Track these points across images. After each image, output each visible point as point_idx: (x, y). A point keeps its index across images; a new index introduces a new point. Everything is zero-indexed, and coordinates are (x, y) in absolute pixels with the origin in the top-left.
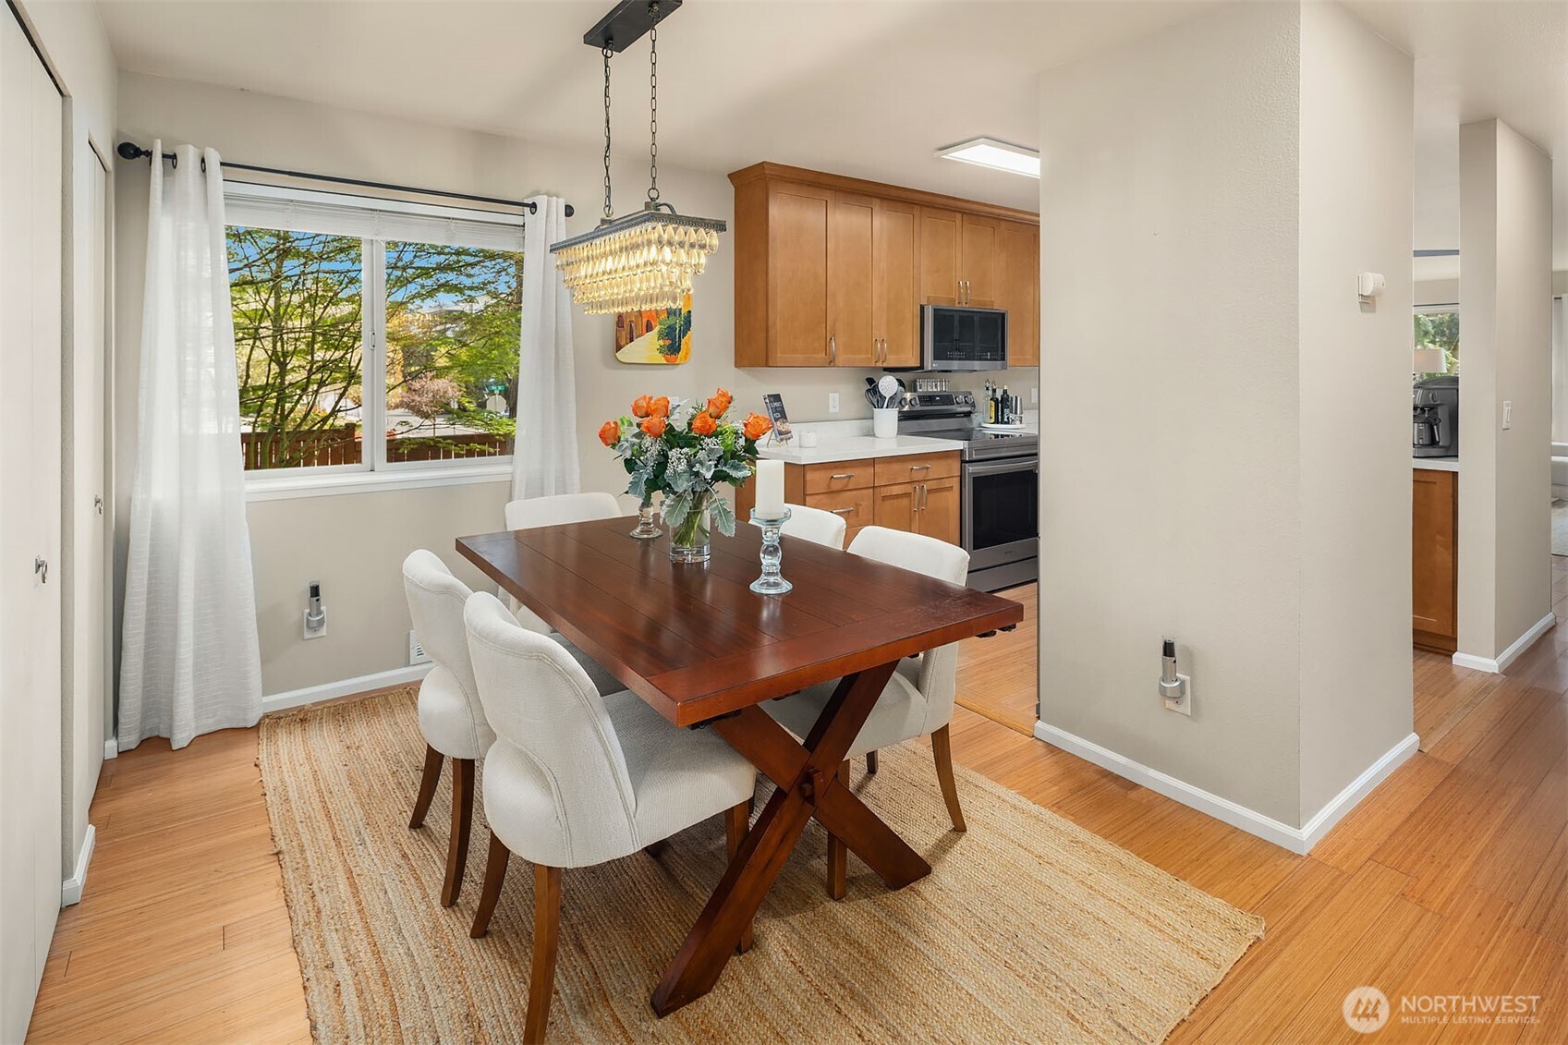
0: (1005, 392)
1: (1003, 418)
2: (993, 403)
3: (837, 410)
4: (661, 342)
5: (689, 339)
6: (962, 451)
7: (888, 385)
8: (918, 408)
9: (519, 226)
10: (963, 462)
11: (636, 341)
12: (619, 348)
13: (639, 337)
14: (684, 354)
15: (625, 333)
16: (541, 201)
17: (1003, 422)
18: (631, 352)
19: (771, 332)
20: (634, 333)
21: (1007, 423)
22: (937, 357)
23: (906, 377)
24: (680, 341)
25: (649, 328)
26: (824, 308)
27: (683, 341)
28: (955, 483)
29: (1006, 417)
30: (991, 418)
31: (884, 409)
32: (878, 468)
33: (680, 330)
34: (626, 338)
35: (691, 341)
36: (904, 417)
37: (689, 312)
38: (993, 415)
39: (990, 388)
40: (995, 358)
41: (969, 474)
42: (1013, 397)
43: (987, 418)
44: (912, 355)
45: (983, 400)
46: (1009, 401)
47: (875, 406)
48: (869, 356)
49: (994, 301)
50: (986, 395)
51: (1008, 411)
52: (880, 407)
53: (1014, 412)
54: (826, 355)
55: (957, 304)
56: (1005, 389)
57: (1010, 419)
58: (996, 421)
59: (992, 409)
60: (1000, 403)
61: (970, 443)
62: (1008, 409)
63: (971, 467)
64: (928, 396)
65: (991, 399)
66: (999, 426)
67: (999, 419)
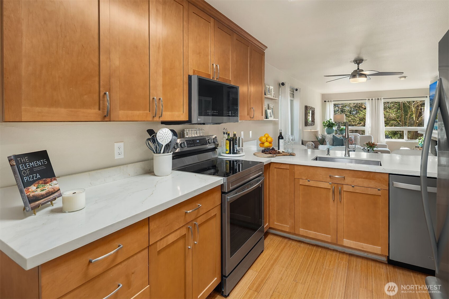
0: (235, 135)
2: (228, 142)
3: (122, 156)
6: (222, 186)
7: (164, 135)
8: (186, 149)
10: (223, 193)
17: (234, 153)
21: (236, 153)
22: (200, 114)
23: (177, 128)
26: (96, 61)
28: (217, 211)
29: (235, 150)
30: (227, 150)
31: (162, 154)
32: (153, 225)
36: (176, 156)
38: (228, 149)
39: (225, 133)
40: (230, 115)
41: (227, 201)
42: (239, 138)
43: (224, 151)
44: (183, 113)
45: (222, 140)
46: (237, 140)
47: (155, 152)
48: (148, 112)
49: (231, 80)
50: (224, 137)
51: (236, 146)
52: (158, 153)
53: (239, 146)
54: (99, 109)
55: (211, 78)
56: (235, 133)
57: (238, 151)
58: (230, 153)
59: (228, 145)
60: (232, 142)
61: (227, 179)
62: (236, 145)
63: (229, 197)
64: (192, 140)
65: (227, 140)
66: (232, 155)
67: (232, 151)
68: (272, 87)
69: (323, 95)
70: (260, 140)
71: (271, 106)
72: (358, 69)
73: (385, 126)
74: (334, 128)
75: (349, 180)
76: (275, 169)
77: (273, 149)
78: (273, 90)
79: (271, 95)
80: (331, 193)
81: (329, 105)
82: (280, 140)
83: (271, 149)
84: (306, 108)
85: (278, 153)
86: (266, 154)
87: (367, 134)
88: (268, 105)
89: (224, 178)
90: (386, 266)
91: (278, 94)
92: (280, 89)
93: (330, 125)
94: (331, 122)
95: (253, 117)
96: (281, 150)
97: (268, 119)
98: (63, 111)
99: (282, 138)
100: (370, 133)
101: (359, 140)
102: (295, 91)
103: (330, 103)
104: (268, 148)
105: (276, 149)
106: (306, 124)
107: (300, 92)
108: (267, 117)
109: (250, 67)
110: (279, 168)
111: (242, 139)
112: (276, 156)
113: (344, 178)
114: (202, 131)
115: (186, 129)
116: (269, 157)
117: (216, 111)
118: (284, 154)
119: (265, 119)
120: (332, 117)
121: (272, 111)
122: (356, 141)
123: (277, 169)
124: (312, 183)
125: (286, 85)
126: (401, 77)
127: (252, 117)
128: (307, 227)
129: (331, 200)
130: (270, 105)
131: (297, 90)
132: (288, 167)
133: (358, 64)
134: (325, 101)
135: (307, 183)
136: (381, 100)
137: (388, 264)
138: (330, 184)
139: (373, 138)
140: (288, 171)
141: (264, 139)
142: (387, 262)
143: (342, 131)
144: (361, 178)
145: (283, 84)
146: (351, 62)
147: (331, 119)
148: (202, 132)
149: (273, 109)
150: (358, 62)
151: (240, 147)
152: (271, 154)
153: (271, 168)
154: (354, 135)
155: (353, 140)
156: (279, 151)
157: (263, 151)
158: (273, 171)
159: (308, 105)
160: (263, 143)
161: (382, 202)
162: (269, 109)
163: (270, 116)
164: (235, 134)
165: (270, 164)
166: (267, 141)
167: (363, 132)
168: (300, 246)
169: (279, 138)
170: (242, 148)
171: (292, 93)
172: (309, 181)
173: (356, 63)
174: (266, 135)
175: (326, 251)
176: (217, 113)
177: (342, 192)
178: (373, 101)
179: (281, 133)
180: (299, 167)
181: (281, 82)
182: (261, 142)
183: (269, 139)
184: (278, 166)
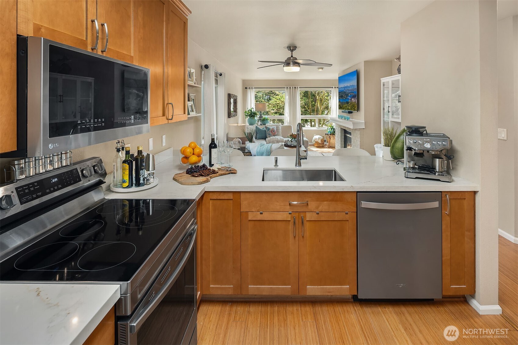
0: (140, 152)
1: (138, 180)
2: (127, 166)
17: (138, 184)
21: (143, 185)
22: (55, 133)
29: (142, 179)
30: (124, 182)
38: (127, 178)
39: (121, 149)
40: (132, 121)
41: (131, 334)
42: (148, 156)
43: (119, 183)
45: (115, 164)
46: (143, 160)
49: (132, 57)
50: (118, 158)
51: (142, 171)
55: (89, 50)
56: (140, 149)
57: (146, 179)
58: (130, 185)
59: (127, 172)
60: (134, 165)
62: (142, 167)
63: (136, 323)
64: (35, 182)
65: (124, 162)
66: (134, 189)
67: (134, 182)
68: (193, 71)
69: (244, 82)
70: (183, 152)
71: (192, 96)
72: (292, 56)
73: (302, 115)
74: (256, 118)
75: (313, 205)
76: (211, 202)
77: (203, 166)
78: (194, 74)
79: (192, 81)
80: (291, 226)
81: (250, 92)
82: (213, 150)
83: (201, 168)
84: (229, 96)
85: (213, 173)
86: (193, 176)
87: (286, 124)
88: (188, 95)
89: (121, 283)
90: (353, 306)
91: (199, 80)
92: (203, 73)
93: (252, 115)
94: (253, 111)
95: (172, 118)
96: (215, 168)
97: (190, 115)
99: (215, 147)
100: (288, 122)
101: (281, 130)
102: (218, 76)
103: (252, 90)
104: (196, 165)
105: (208, 165)
106: (229, 115)
107: (225, 77)
109: (167, 38)
110: (217, 199)
112: (211, 178)
113: (308, 204)
114: (66, 156)
116: (201, 183)
117: (101, 120)
118: (222, 173)
120: (253, 106)
122: (279, 132)
123: (215, 201)
124: (266, 216)
125: (210, 68)
126: (319, 68)
127: (170, 118)
128: (258, 281)
129: (291, 236)
130: (190, 95)
131: (221, 75)
132: (231, 196)
133: (292, 51)
134: (246, 88)
135: (260, 217)
136: (297, 89)
137: (354, 302)
138: (290, 213)
139: (292, 128)
140: (231, 202)
141: (189, 150)
142: (352, 300)
143: (264, 121)
144: (327, 201)
145: (207, 67)
146: (284, 48)
147: (253, 108)
148: (66, 158)
149: (195, 100)
150: (292, 48)
151: (148, 170)
152: (202, 175)
153: (204, 201)
154: (276, 125)
155: (275, 131)
156: (213, 168)
157: (189, 172)
158: (209, 205)
159: (231, 93)
160: (186, 158)
161: (350, 228)
162: (190, 100)
163: (191, 111)
166: (193, 154)
167: (281, 121)
168: (249, 312)
169: (211, 147)
170: (153, 172)
171: (216, 78)
172: (261, 213)
173: (289, 49)
174: (193, 145)
175: (284, 308)
176: (102, 122)
177: (305, 222)
178: (291, 89)
179: (213, 140)
180: (248, 195)
181: (204, 64)
182: (184, 156)
183: (197, 151)
184: (215, 197)
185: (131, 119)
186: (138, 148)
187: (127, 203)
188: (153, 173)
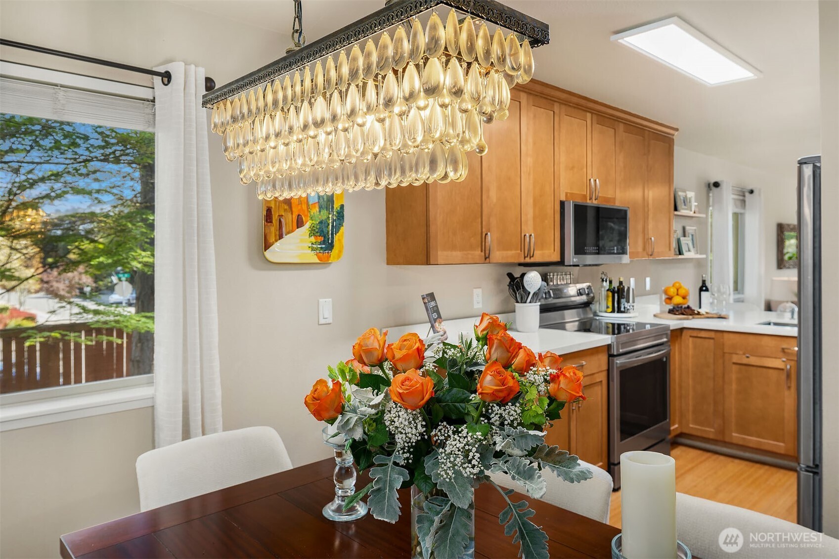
1: (619, 308)
2: (610, 294)
3: (480, 305)
4: (313, 239)
5: (342, 236)
6: (609, 347)
7: (533, 280)
8: (551, 301)
9: (148, 101)
10: (611, 356)
11: (286, 238)
12: (267, 246)
13: (288, 233)
14: (337, 251)
15: (273, 229)
16: (177, 70)
17: (619, 311)
18: (280, 251)
19: (432, 229)
20: (284, 229)
21: (623, 312)
22: (576, 252)
24: (333, 237)
25: (300, 223)
26: (479, 202)
27: (336, 238)
28: (602, 377)
29: (622, 306)
30: (608, 307)
31: (527, 304)
33: (333, 226)
34: (276, 236)
35: (344, 237)
36: (544, 309)
37: (342, 206)
38: (610, 304)
39: (605, 280)
40: (615, 252)
41: (617, 367)
42: (629, 288)
43: (604, 308)
44: (554, 251)
45: (600, 291)
46: (624, 291)
47: (519, 301)
48: (519, 252)
49: (615, 198)
50: (602, 286)
51: (623, 301)
52: (524, 303)
53: (628, 301)
54: (482, 251)
55: (588, 201)
56: (621, 280)
57: (626, 309)
58: (613, 311)
59: (610, 299)
60: (616, 295)
61: (617, 338)
62: (623, 298)
63: (619, 361)
64: (558, 288)
65: (608, 290)
66: (616, 315)
67: (616, 309)
68: (691, 195)
70: (666, 292)
71: (690, 229)
76: (691, 339)
77: (688, 307)
78: (693, 199)
79: (689, 209)
80: (784, 376)
82: (702, 293)
83: (685, 308)
84: (781, 227)
85: (698, 315)
86: (675, 314)
88: (684, 229)
89: (612, 336)
91: (705, 204)
92: (711, 195)
96: (702, 311)
97: (683, 255)
98: (457, 254)
99: (707, 290)
102: (747, 194)
104: (680, 306)
105: (695, 308)
106: (780, 265)
107: (760, 194)
108: (680, 253)
110: (697, 337)
111: (633, 289)
112: (693, 318)
115: (550, 273)
116: (681, 319)
118: (709, 317)
119: (675, 255)
121: (692, 240)
123: (694, 338)
124: (753, 360)
125: (724, 186)
127: (651, 253)
128: (744, 429)
130: (688, 228)
131: (752, 192)
132: (712, 335)
135: (745, 361)
138: (783, 361)
140: (712, 341)
141: (672, 291)
145: (716, 185)
148: (570, 278)
149: (695, 235)
152: (683, 314)
153: (683, 337)
156: (699, 310)
157: (671, 312)
158: (689, 342)
159: (784, 222)
160: (670, 299)
162: (684, 236)
163: (687, 250)
164: (622, 282)
165: (682, 330)
166: (677, 294)
169: (701, 290)
170: (632, 304)
171: (741, 198)
172: (748, 357)
174: (677, 285)
176: (596, 249)
179: (704, 282)
180: (731, 335)
181: (712, 181)
182: (667, 297)
183: (682, 292)
184: (695, 334)
185: (614, 250)
186: (619, 279)
187: (610, 326)
188: (633, 306)
